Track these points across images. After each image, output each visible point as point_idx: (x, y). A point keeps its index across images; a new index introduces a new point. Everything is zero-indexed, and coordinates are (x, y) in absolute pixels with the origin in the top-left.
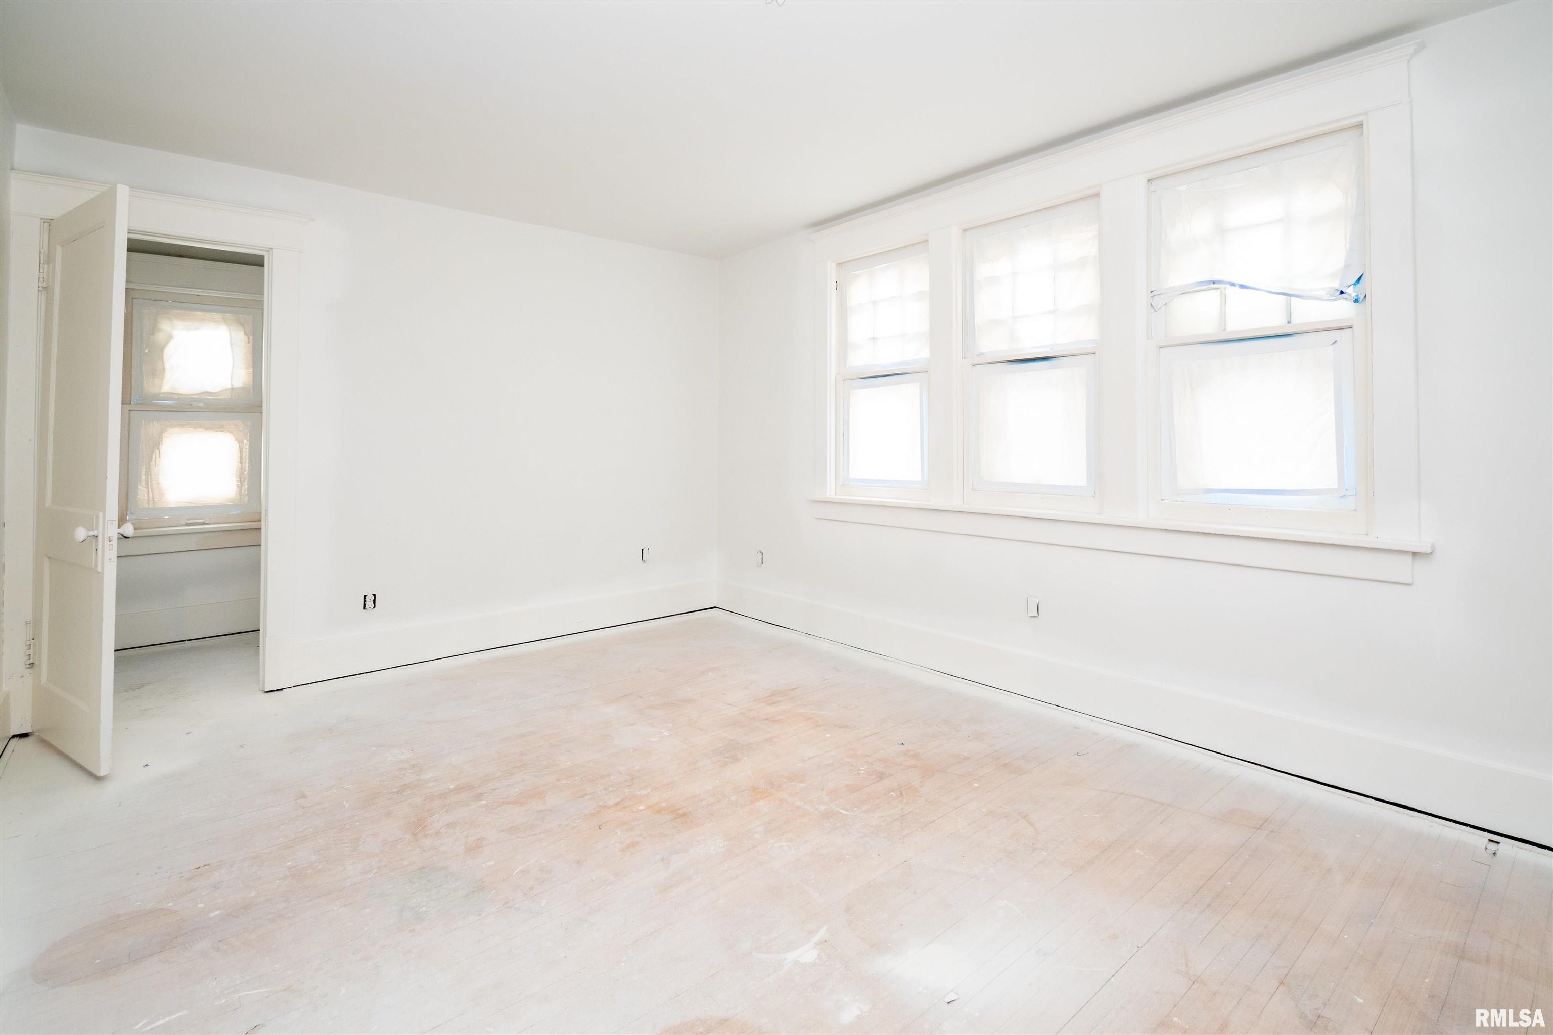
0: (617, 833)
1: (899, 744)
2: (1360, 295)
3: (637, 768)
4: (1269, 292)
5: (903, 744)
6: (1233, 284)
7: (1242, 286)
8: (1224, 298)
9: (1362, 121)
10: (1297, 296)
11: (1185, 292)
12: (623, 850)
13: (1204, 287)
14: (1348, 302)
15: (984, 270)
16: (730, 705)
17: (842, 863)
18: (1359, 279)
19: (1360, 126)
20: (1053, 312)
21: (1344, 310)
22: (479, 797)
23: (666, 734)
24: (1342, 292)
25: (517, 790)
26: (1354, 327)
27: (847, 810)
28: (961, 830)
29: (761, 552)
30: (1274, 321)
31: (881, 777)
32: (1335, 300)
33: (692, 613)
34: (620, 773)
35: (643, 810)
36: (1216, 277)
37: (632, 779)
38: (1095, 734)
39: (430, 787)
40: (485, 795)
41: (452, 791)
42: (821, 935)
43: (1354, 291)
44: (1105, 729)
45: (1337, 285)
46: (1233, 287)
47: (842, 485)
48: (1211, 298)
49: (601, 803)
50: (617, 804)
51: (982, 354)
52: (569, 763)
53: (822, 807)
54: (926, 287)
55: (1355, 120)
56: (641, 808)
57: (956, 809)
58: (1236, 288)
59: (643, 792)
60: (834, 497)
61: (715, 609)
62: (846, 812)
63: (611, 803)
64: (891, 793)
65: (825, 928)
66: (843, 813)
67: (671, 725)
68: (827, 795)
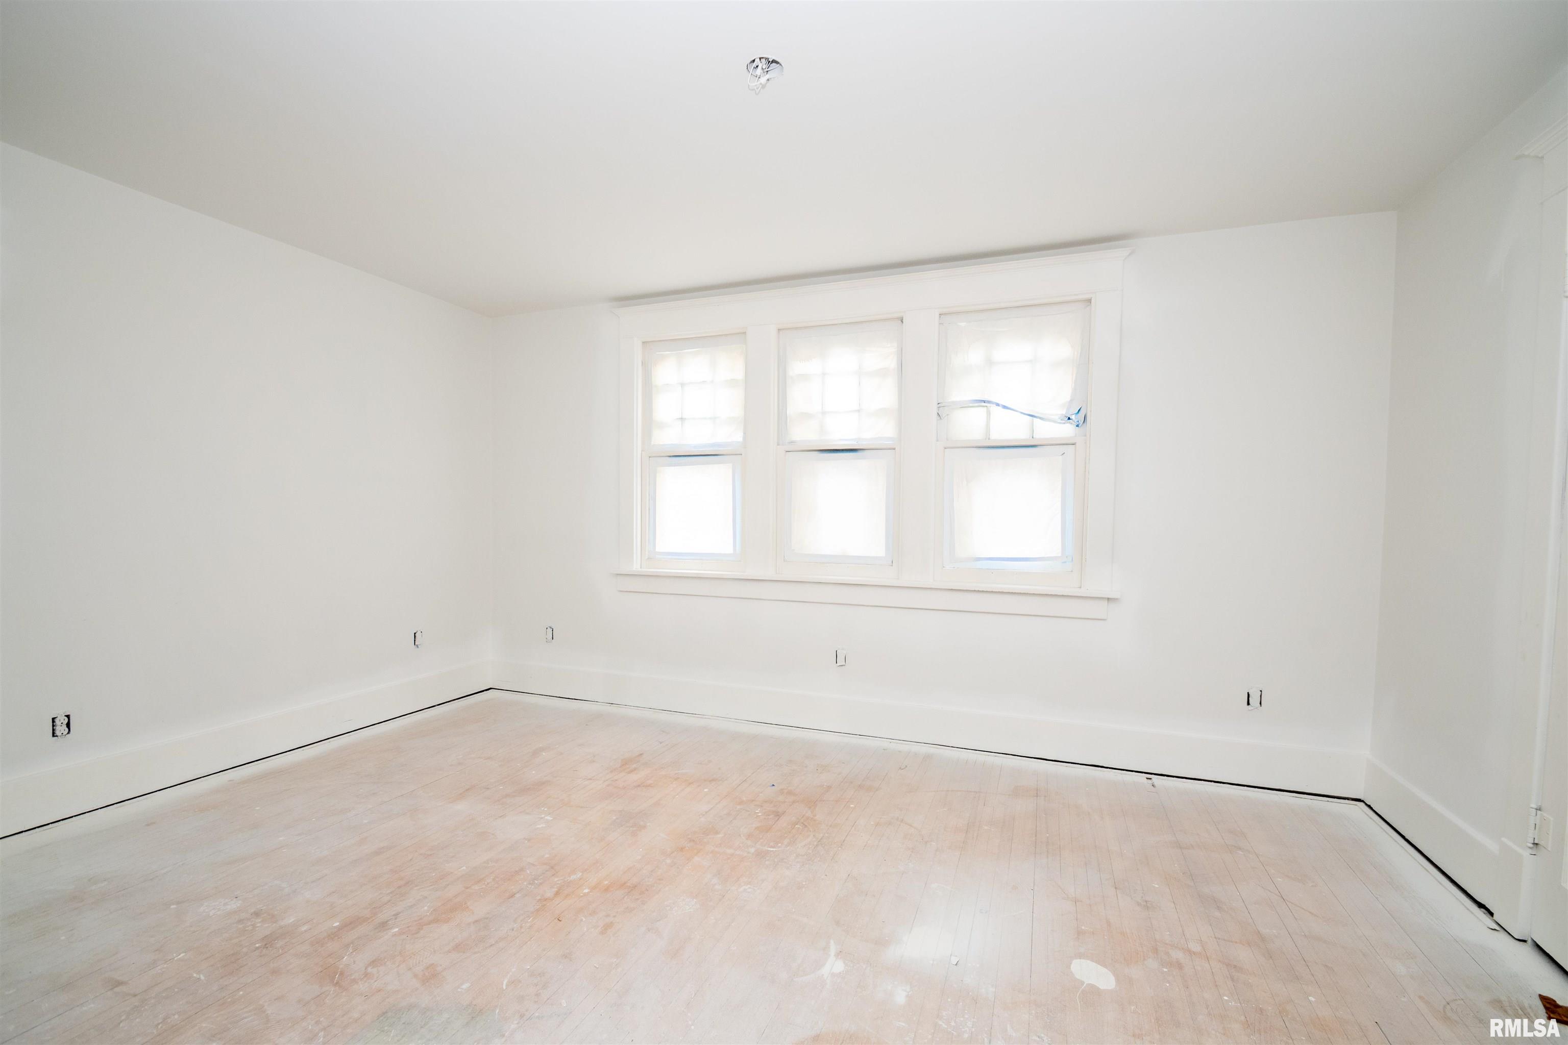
0: (582, 920)
1: (771, 786)
2: (1080, 422)
3: (547, 856)
4: (1022, 413)
5: (773, 785)
6: (998, 405)
7: (1005, 407)
8: (989, 413)
9: (1091, 298)
10: (1040, 418)
11: (964, 406)
12: (602, 933)
13: (977, 404)
14: (1072, 426)
15: (797, 368)
16: (590, 779)
17: (804, 890)
18: (1079, 410)
19: (1089, 301)
20: (859, 411)
21: (1067, 431)
22: (384, 925)
23: (549, 818)
24: (1069, 419)
25: (426, 908)
26: (1077, 444)
27: (772, 847)
28: (869, 842)
29: (551, 628)
30: (1020, 434)
31: (778, 815)
32: (1064, 423)
33: (468, 697)
34: (533, 865)
35: (588, 893)
36: (986, 398)
37: (552, 868)
38: (899, 752)
39: (306, 931)
40: (390, 922)
41: (340, 929)
42: (833, 949)
43: (1076, 419)
44: (905, 747)
45: (1064, 412)
46: (997, 407)
47: (648, 559)
48: (978, 413)
49: (538, 898)
50: (557, 894)
51: (792, 442)
52: (464, 868)
53: (752, 850)
54: (740, 375)
55: (1087, 296)
56: (586, 891)
57: (853, 826)
58: (1000, 408)
59: (573, 877)
60: (640, 569)
61: (490, 690)
62: (774, 849)
63: (549, 894)
64: (796, 826)
65: (832, 942)
66: (773, 851)
67: (546, 809)
68: (747, 839)
